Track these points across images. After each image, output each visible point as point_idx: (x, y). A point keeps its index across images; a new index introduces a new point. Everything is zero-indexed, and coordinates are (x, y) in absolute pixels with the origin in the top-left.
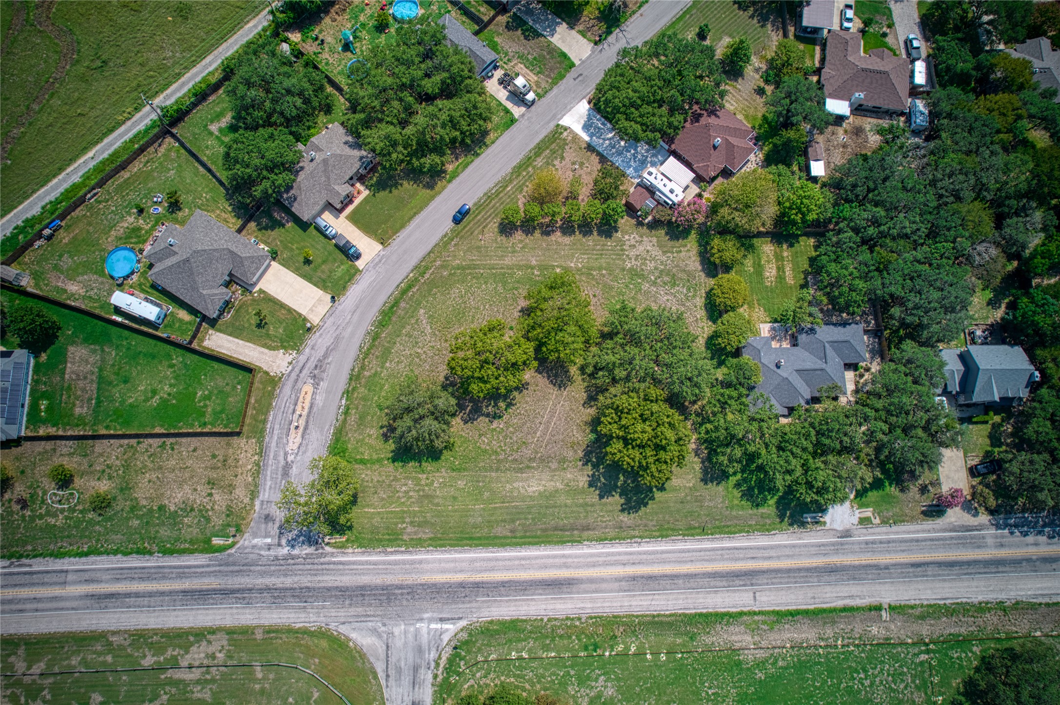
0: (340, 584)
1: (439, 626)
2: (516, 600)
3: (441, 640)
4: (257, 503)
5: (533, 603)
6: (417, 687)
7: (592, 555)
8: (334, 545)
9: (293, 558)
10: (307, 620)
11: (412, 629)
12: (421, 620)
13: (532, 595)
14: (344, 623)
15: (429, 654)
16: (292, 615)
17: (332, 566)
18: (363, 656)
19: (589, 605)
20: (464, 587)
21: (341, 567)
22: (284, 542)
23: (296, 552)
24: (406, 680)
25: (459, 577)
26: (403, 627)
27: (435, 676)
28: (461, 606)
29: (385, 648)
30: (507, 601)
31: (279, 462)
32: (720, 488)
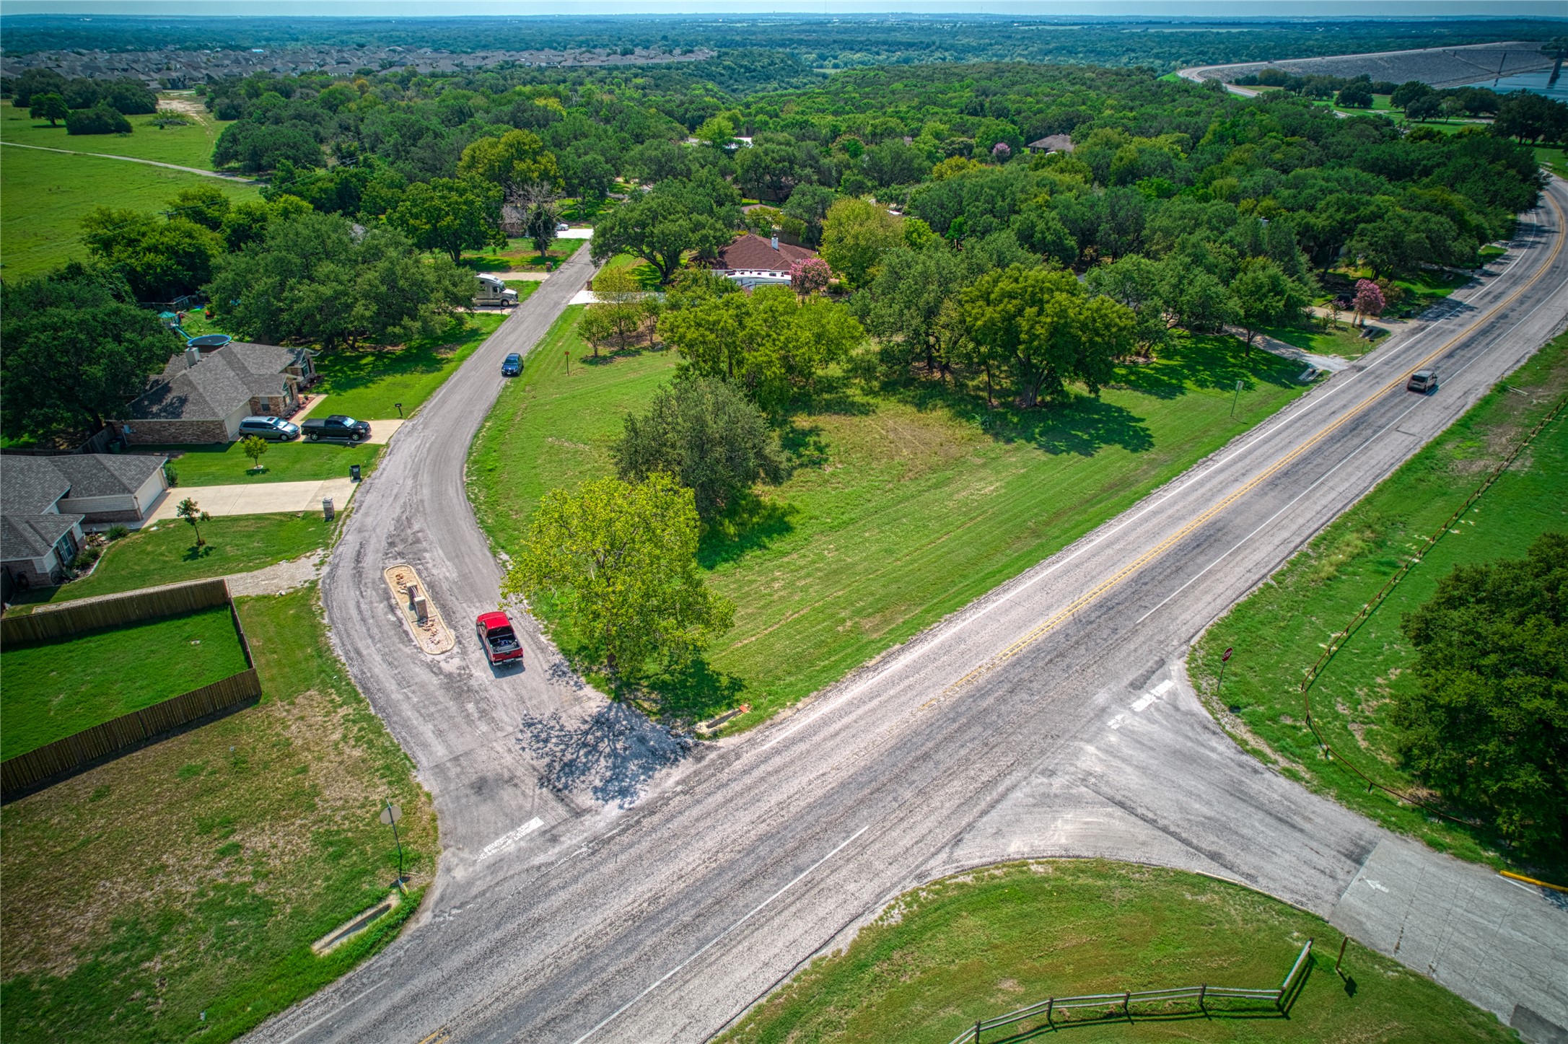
0: (844, 775)
3: (1190, 713)
4: (425, 780)
6: (1297, 820)
7: (1184, 495)
8: (736, 729)
9: (651, 809)
10: (853, 907)
13: (1200, 569)
14: (957, 840)
15: (1213, 750)
16: (797, 928)
17: (777, 761)
18: (1102, 868)
19: (1285, 534)
21: (802, 747)
22: (585, 799)
23: (645, 794)
24: (1256, 826)
25: (1059, 616)
26: (1091, 749)
27: (1292, 776)
29: (1119, 812)
30: (1183, 596)
31: (422, 685)
32: (1190, 395)
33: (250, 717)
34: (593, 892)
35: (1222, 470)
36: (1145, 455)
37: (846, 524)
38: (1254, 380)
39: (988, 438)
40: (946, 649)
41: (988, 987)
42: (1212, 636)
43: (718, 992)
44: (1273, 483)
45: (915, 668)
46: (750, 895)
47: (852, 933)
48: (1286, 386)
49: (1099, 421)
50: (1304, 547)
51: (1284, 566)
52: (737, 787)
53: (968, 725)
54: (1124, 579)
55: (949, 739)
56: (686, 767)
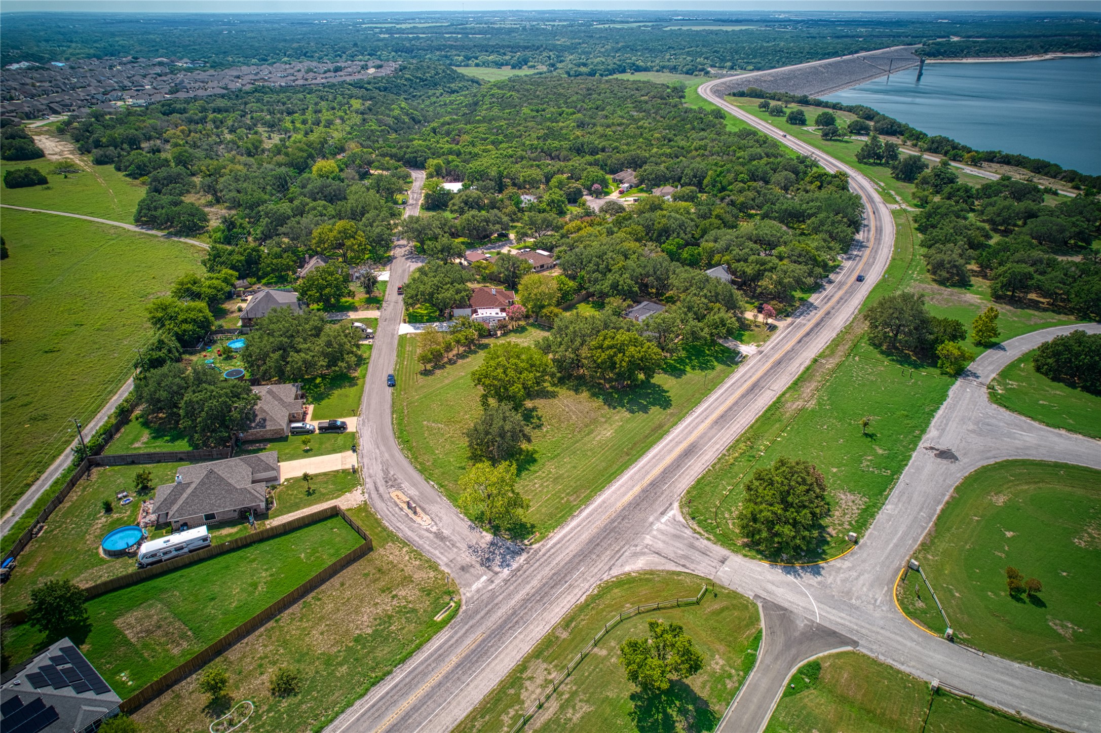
0: (574, 553)
1: (666, 518)
2: (682, 473)
3: (679, 522)
4: (443, 568)
5: (693, 467)
6: (708, 553)
7: (682, 431)
8: (537, 541)
9: (518, 570)
10: (583, 590)
13: (686, 465)
14: (610, 569)
15: (685, 533)
16: (569, 598)
17: (553, 551)
18: (652, 572)
19: (718, 446)
20: (647, 491)
21: (559, 546)
22: (497, 569)
23: (515, 566)
24: (696, 556)
25: (637, 489)
26: (648, 537)
27: (708, 539)
28: (660, 500)
29: (657, 556)
30: (679, 477)
31: (428, 537)
32: (688, 375)
33: (372, 555)
34: (509, 595)
35: (697, 417)
36: (669, 411)
37: (556, 456)
38: (716, 363)
39: (606, 407)
40: (600, 506)
41: (623, 607)
42: (688, 492)
43: (552, 615)
44: (716, 422)
45: (590, 514)
46: (554, 591)
47: (584, 597)
48: (729, 366)
49: (650, 394)
50: (724, 452)
51: (716, 461)
52: (542, 560)
53: (610, 533)
54: (659, 472)
55: (605, 538)
56: (524, 556)
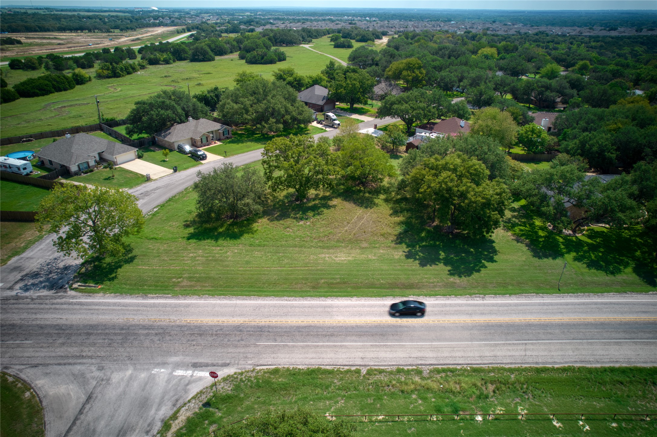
1: (189, 373)
2: (318, 346)
5: (344, 350)
11: (143, 375)
12: (164, 364)
13: (341, 342)
19: (431, 355)
20: (241, 331)
23: (28, 294)
25: (238, 320)
28: (230, 350)
29: (83, 399)
30: (303, 347)
32: (557, 261)
37: (259, 245)
38: (628, 270)
39: (392, 237)
48: (648, 282)
49: (468, 253)
56: (50, 293)
